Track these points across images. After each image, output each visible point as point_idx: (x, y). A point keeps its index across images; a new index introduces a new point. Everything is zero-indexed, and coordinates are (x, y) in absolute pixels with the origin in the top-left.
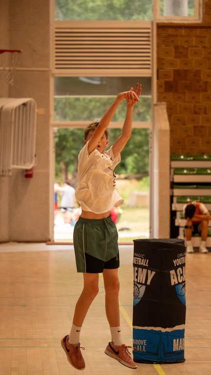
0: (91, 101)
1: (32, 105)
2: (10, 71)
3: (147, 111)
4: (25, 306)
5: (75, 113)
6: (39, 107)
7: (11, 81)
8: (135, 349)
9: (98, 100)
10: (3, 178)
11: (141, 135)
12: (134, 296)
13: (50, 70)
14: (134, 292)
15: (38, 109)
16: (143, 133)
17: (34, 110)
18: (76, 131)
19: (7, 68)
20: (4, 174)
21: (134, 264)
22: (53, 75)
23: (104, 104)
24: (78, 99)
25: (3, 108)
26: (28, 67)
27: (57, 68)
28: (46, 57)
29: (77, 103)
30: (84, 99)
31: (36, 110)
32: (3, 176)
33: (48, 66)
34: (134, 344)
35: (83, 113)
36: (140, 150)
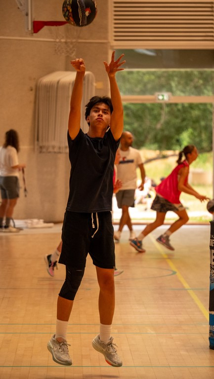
0: (144, 74)
1: (90, 78)
2: (66, 43)
3: (205, 85)
4: (90, 289)
5: (128, 86)
6: (97, 81)
7: (73, 54)
8: (211, 336)
9: (153, 73)
10: (59, 155)
11: (199, 109)
12: (211, 280)
13: (109, 42)
14: (211, 276)
15: (96, 82)
16: (201, 107)
17: (92, 84)
18: (130, 106)
19: (63, 40)
20: (61, 151)
21: (210, 246)
22: (112, 47)
23: (159, 77)
24: (131, 73)
25: (60, 82)
26: (85, 39)
27: (116, 40)
28: (105, 29)
29: (130, 76)
30: (138, 72)
31: (95, 84)
32: (60, 153)
33: (106, 38)
34: (210, 330)
35: (136, 86)
36: (197, 125)
